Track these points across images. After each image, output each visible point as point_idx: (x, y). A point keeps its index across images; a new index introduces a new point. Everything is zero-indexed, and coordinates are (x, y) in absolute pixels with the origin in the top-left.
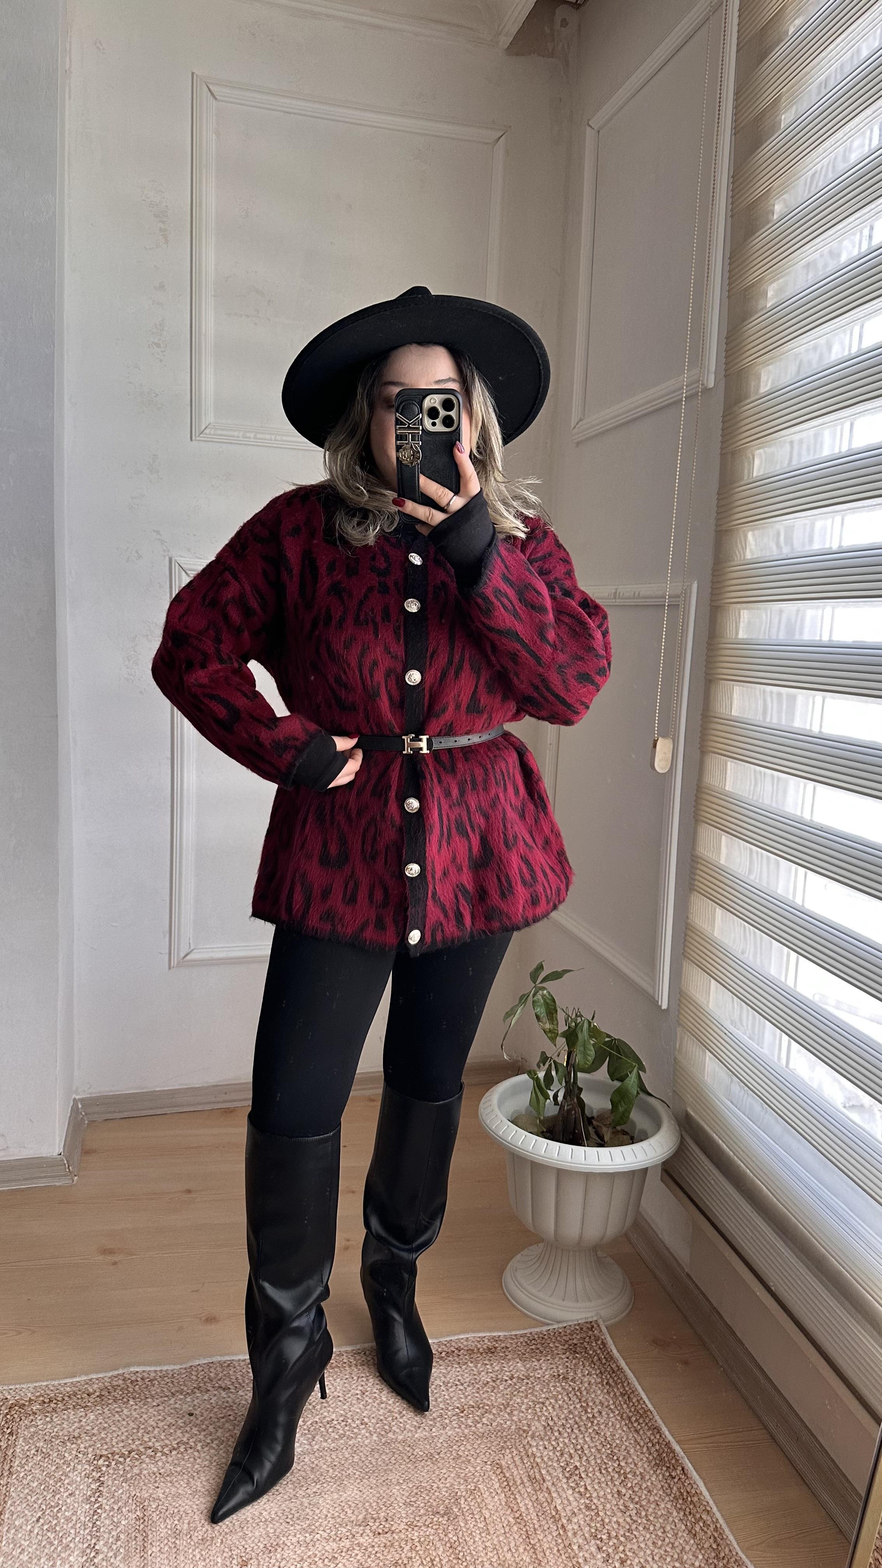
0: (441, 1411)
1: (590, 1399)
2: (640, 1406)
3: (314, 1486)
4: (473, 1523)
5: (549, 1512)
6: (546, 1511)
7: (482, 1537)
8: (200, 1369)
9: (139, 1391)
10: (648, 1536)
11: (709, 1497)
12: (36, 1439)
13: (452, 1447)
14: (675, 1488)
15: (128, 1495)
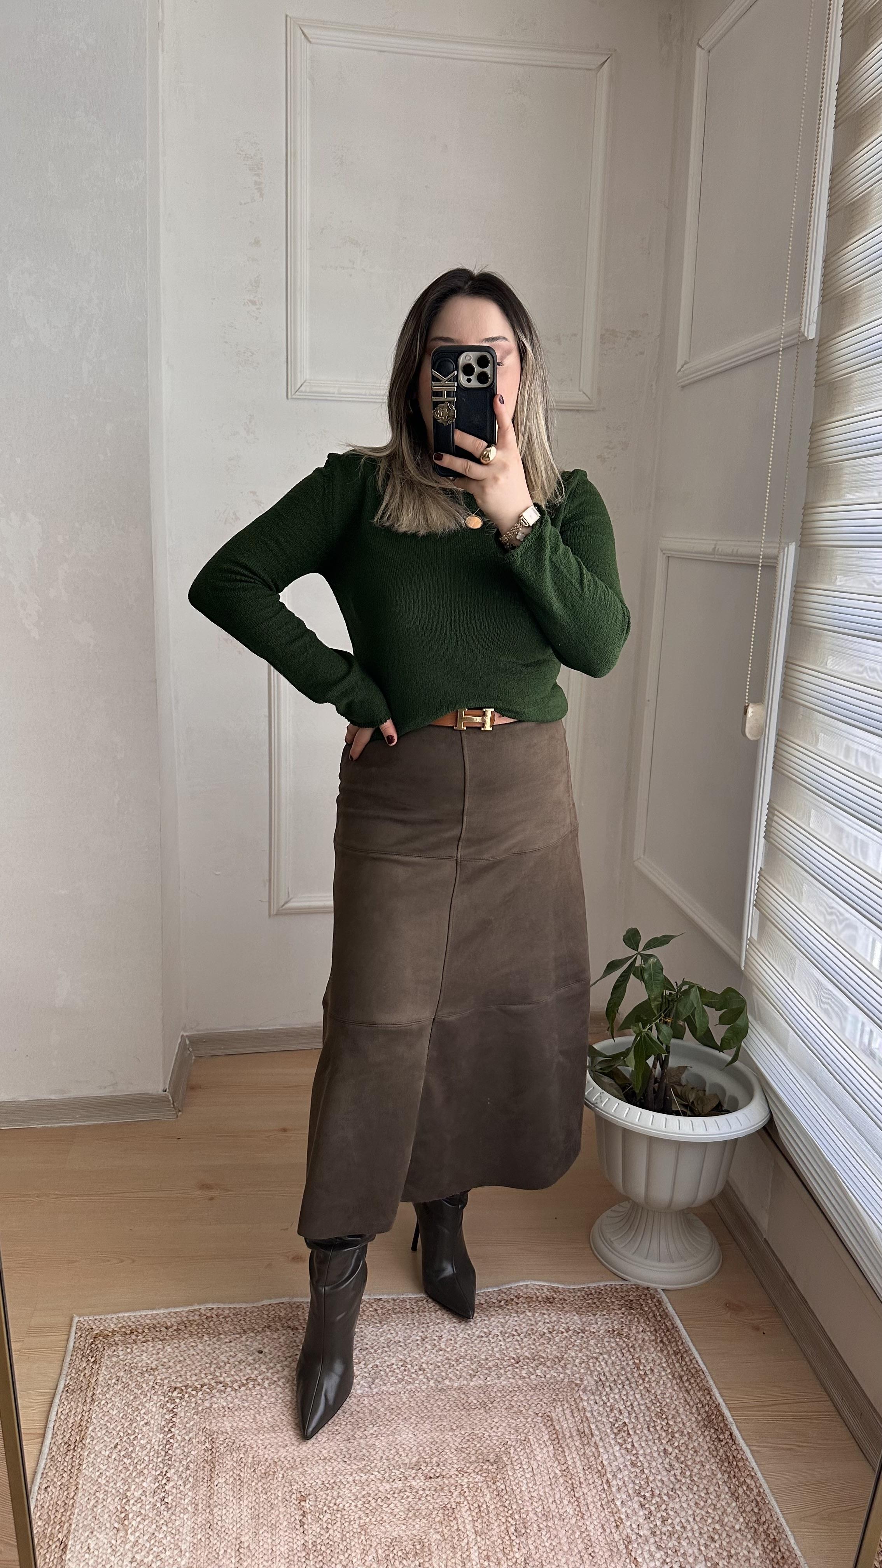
0: (497, 1361)
1: (643, 1356)
2: (692, 1366)
3: (372, 1428)
4: (522, 1473)
5: (595, 1466)
6: (593, 1465)
7: (529, 1487)
8: (271, 1309)
9: (214, 1327)
10: (691, 1496)
11: (754, 1464)
12: (117, 1368)
13: (505, 1397)
14: (721, 1452)
15: (198, 1428)
